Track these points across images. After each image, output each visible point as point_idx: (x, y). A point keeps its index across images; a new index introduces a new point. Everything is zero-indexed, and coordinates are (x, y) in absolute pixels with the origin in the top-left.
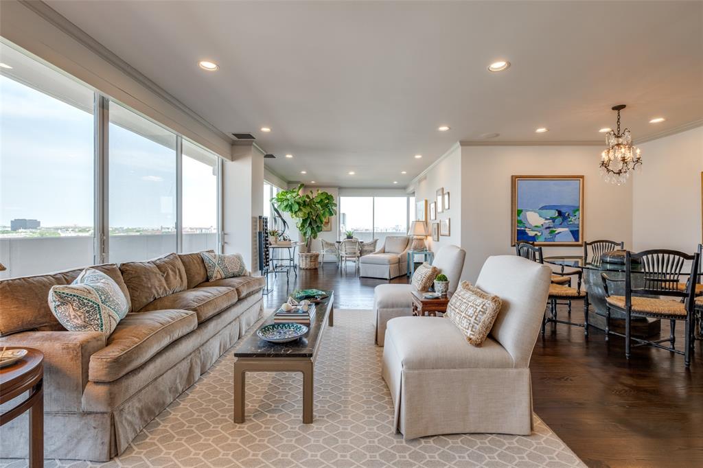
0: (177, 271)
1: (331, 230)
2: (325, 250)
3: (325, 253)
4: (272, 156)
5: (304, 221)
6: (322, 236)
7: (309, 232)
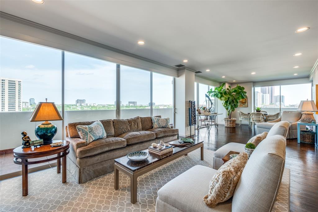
0: (136, 123)
1: (247, 107)
2: (241, 117)
3: (241, 119)
4: (199, 72)
5: (226, 102)
6: (240, 110)
7: (230, 107)
